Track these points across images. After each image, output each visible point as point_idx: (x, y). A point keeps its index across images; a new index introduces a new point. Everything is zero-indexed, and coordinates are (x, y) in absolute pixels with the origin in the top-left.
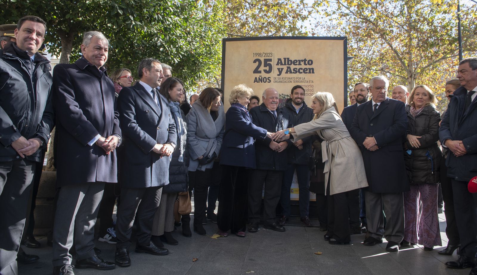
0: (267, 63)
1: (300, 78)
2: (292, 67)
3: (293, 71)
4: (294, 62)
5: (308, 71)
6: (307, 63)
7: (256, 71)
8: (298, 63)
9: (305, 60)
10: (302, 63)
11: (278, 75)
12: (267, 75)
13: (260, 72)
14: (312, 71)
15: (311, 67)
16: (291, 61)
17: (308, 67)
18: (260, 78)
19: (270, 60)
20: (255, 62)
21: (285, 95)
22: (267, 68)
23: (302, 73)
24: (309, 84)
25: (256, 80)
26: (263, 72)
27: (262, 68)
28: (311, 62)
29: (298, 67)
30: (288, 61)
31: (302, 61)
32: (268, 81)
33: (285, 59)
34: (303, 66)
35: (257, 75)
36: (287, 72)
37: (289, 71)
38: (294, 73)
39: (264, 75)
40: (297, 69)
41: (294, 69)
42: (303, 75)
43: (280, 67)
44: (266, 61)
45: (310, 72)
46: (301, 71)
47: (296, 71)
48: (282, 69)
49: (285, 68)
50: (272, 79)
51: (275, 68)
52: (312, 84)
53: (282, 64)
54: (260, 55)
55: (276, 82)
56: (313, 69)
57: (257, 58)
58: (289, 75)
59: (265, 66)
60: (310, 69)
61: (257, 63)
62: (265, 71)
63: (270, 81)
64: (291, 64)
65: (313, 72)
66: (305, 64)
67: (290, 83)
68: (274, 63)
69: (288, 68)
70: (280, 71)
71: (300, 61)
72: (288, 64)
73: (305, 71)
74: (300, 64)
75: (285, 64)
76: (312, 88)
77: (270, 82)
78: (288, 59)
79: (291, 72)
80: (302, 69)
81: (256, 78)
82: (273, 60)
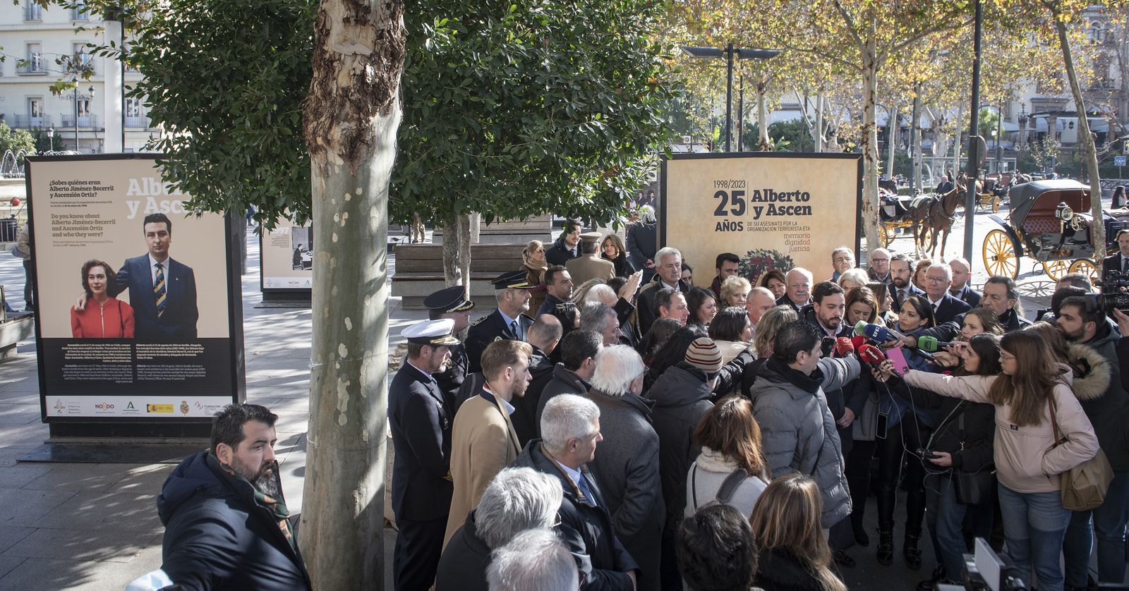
0: (737, 197)
1: (790, 223)
2: (778, 204)
3: (778, 212)
4: (781, 197)
5: (802, 212)
6: (800, 198)
7: (720, 212)
8: (786, 198)
9: (798, 193)
10: (793, 198)
11: (755, 218)
12: (737, 219)
13: (725, 213)
14: (808, 211)
15: (805, 204)
16: (775, 194)
17: (802, 204)
18: (726, 222)
19: (742, 193)
20: (717, 195)
21: (765, 251)
22: (737, 207)
23: (792, 214)
24: (804, 232)
25: (718, 227)
26: (730, 213)
27: (729, 207)
28: (806, 196)
29: (786, 204)
30: (771, 195)
31: (793, 194)
32: (738, 228)
33: (765, 191)
34: (794, 203)
35: (721, 219)
36: (768, 214)
37: (772, 211)
38: (780, 214)
39: (731, 218)
40: (784, 208)
41: (780, 209)
42: (794, 218)
43: (758, 204)
44: (735, 194)
45: (805, 214)
46: (791, 211)
47: (783, 211)
48: (761, 208)
49: (766, 205)
50: (745, 226)
51: (750, 206)
52: (808, 232)
53: (760, 200)
54: (724, 183)
55: (751, 229)
56: (809, 208)
57: (721, 189)
58: (772, 218)
59: (734, 203)
60: (805, 208)
61: (721, 197)
62: (734, 211)
63: (742, 227)
64: (775, 200)
65: (810, 214)
66: (798, 200)
67: (774, 232)
68: (747, 199)
69: (771, 206)
70: (758, 211)
71: (789, 194)
72: (771, 200)
73: (797, 211)
74: (789, 200)
75: (766, 200)
76: (807, 239)
77: (742, 230)
78: (771, 190)
79: (775, 214)
80: (792, 207)
81: (719, 224)
82: (746, 193)
